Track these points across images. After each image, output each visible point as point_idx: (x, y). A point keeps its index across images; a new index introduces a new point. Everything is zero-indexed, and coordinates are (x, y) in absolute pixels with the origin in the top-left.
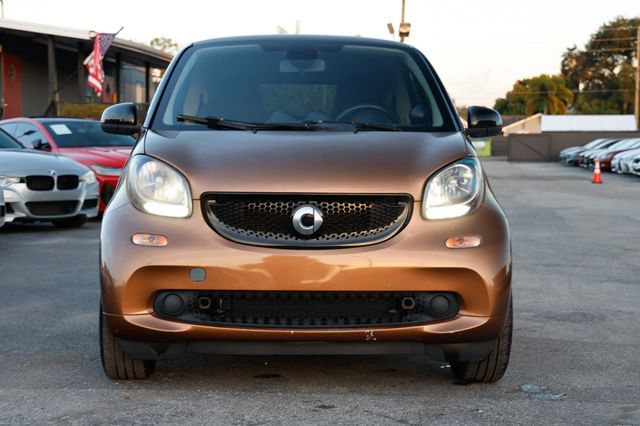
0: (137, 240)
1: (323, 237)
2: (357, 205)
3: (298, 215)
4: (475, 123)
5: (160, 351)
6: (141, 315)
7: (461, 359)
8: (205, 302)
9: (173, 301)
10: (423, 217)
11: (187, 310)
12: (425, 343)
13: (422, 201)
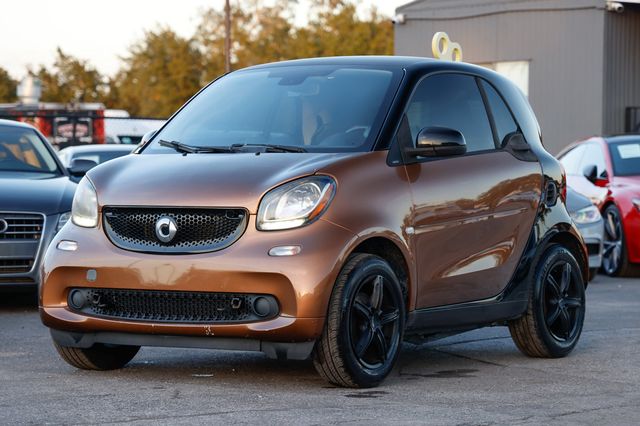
1: (179, 244)
2: (204, 217)
3: (159, 224)
5: (77, 340)
6: (57, 308)
7: (289, 357)
8: (96, 298)
9: (78, 297)
10: (258, 228)
11: (87, 304)
12: (261, 341)
13: (257, 214)
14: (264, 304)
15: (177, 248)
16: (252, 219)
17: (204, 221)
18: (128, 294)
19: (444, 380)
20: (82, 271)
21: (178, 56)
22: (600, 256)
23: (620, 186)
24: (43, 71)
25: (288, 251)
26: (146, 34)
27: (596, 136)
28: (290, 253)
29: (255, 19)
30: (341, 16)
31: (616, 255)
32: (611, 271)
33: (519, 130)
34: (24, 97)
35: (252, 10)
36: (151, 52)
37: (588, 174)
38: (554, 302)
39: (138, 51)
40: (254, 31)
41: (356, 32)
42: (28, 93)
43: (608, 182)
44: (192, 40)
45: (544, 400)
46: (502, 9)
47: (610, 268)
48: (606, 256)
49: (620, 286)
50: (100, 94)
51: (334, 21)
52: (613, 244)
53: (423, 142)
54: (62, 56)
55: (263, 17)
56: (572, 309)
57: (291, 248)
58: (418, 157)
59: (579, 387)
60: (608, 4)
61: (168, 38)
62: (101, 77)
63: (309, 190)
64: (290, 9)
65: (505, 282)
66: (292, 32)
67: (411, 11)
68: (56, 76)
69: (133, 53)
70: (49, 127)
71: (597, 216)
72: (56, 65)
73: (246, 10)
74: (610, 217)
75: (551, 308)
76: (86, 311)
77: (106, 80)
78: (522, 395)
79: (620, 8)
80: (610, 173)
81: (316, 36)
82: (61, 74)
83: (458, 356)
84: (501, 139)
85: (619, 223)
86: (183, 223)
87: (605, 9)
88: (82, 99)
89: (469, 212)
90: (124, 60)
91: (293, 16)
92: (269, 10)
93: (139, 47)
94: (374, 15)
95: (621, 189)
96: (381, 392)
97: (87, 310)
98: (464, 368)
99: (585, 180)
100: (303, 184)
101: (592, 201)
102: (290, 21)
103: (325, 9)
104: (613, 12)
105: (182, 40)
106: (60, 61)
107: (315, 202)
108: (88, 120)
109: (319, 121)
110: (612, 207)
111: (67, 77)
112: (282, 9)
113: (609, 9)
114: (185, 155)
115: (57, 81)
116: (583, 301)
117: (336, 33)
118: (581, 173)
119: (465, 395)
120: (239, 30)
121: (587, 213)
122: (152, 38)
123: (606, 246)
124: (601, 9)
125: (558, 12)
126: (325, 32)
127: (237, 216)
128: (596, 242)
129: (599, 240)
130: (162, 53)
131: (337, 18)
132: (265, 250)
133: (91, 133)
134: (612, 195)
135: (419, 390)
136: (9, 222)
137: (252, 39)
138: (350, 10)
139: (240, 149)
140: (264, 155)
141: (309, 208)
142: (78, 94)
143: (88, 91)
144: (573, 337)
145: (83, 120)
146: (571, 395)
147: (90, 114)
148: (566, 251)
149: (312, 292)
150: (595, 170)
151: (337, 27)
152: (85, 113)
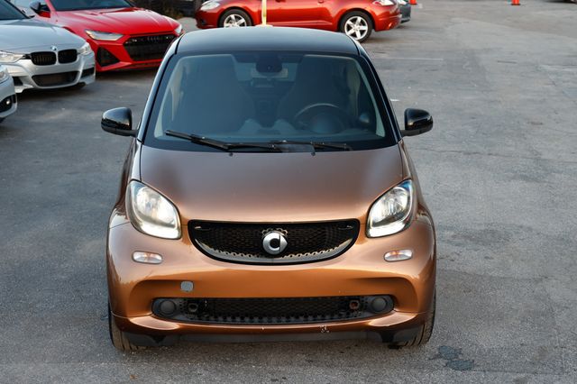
0: (137, 256)
1: (288, 256)
3: (267, 239)
4: (411, 123)
5: (158, 341)
6: (142, 317)
8: (194, 307)
10: (368, 236)
13: (366, 223)
14: (380, 302)
16: (362, 228)
80: (51, 8)
97: (178, 317)
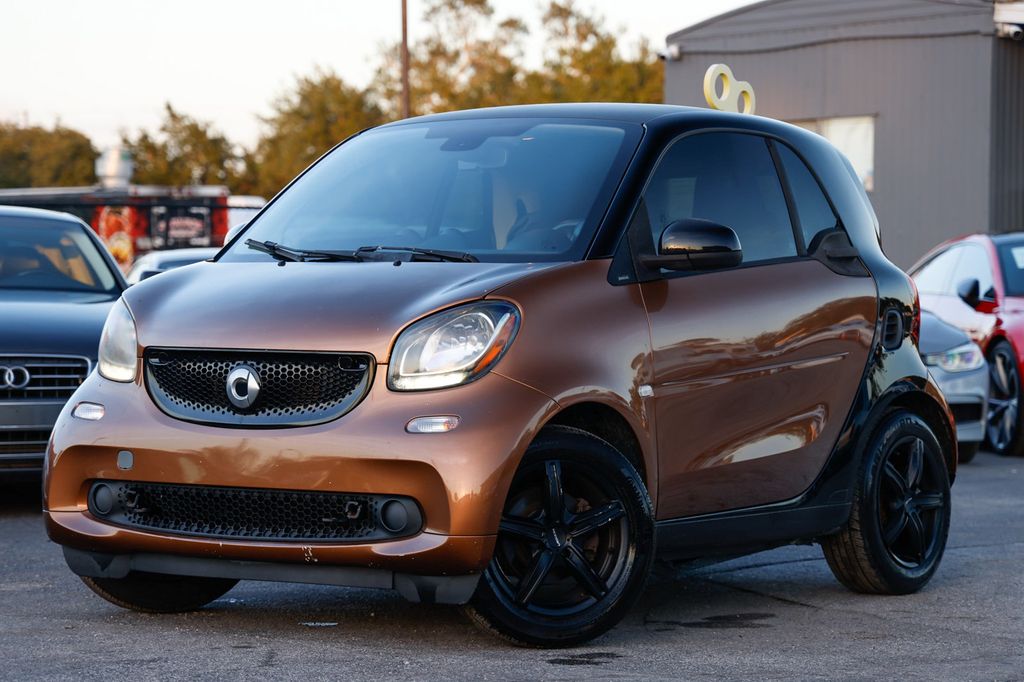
1: (264, 412)
2: (303, 367)
3: (232, 377)
5: (104, 565)
6: (70, 514)
7: (439, 599)
8: (131, 498)
9: (103, 494)
10: (391, 387)
11: (118, 507)
12: (394, 573)
13: (388, 364)
14: (397, 511)
15: (261, 418)
16: (382, 371)
17: (303, 373)
18: (181, 492)
19: (715, 632)
20: (110, 453)
21: (346, 115)
22: (983, 423)
23: (1016, 312)
24: (145, 138)
25: (439, 425)
26: (299, 81)
27: (979, 233)
28: (442, 428)
29: (464, 59)
30: (594, 53)
31: (1008, 421)
32: (1001, 446)
33: (840, 225)
34: (105, 177)
35: (460, 44)
36: (306, 109)
37: (965, 293)
38: (896, 505)
39: (286, 107)
40: (462, 76)
41: (616, 78)
42: (112, 171)
43: (996, 305)
44: (368, 90)
45: (878, 670)
46: (832, 35)
47: (1000, 441)
48: (993, 422)
49: (1014, 471)
50: (229, 173)
51: (582, 60)
52: (1004, 404)
53: (672, 245)
54: (173, 116)
55: (475, 56)
56: (928, 513)
57: (444, 419)
58: (663, 270)
59: (937, 646)
60: (999, 26)
61: (332, 86)
62: (231, 147)
63: (476, 325)
64: (517, 43)
65: (814, 471)
66: (519, 77)
67: (688, 40)
68: (165, 146)
69: (279, 110)
70: (144, 223)
71: (978, 360)
72: (164, 129)
73: (451, 45)
74: (999, 361)
75: (892, 515)
76: (116, 518)
77: (238, 152)
78: (842, 660)
79: (1017, 33)
80: (1000, 291)
81: (556, 83)
82: (172, 143)
83: (744, 591)
84: (807, 239)
85: (1013, 371)
86: (271, 376)
87: (994, 34)
88: (204, 180)
89: (766, 354)
90: (266, 121)
91: (522, 54)
92: (485, 44)
93: (288, 101)
94: (645, 51)
95: (1017, 318)
96: (608, 655)
97: (119, 518)
98: (752, 610)
99: (960, 303)
100: (464, 314)
101: (970, 336)
102: (517, 62)
103: (570, 42)
104: (1007, 39)
105: (353, 92)
106: (170, 123)
107: (485, 342)
108: (203, 211)
109: (521, 208)
110: (1002, 345)
111: (181, 148)
112: (504, 42)
113: (1001, 34)
114: (282, 264)
115: (164, 154)
116: (946, 498)
117: (587, 79)
118: (954, 291)
119: (747, 660)
120: (440, 75)
121: (962, 355)
122: (307, 88)
123: (992, 407)
124: (986, 35)
125: (919, 41)
126: (569, 78)
127: (358, 367)
128: (975, 400)
129: (980, 397)
130: (323, 110)
131: (588, 56)
132: (400, 423)
133: (208, 230)
134: (1003, 327)
135: (672, 651)
136: (32, 371)
137: (458, 89)
138: (607, 44)
139: (371, 254)
140: (407, 266)
141: (475, 353)
142: (197, 172)
143: (213, 168)
144: (931, 558)
145: (195, 210)
146: (925, 661)
147: (206, 202)
148: (915, 419)
149: (478, 491)
150: (975, 287)
151: (587, 70)
152: (199, 201)
